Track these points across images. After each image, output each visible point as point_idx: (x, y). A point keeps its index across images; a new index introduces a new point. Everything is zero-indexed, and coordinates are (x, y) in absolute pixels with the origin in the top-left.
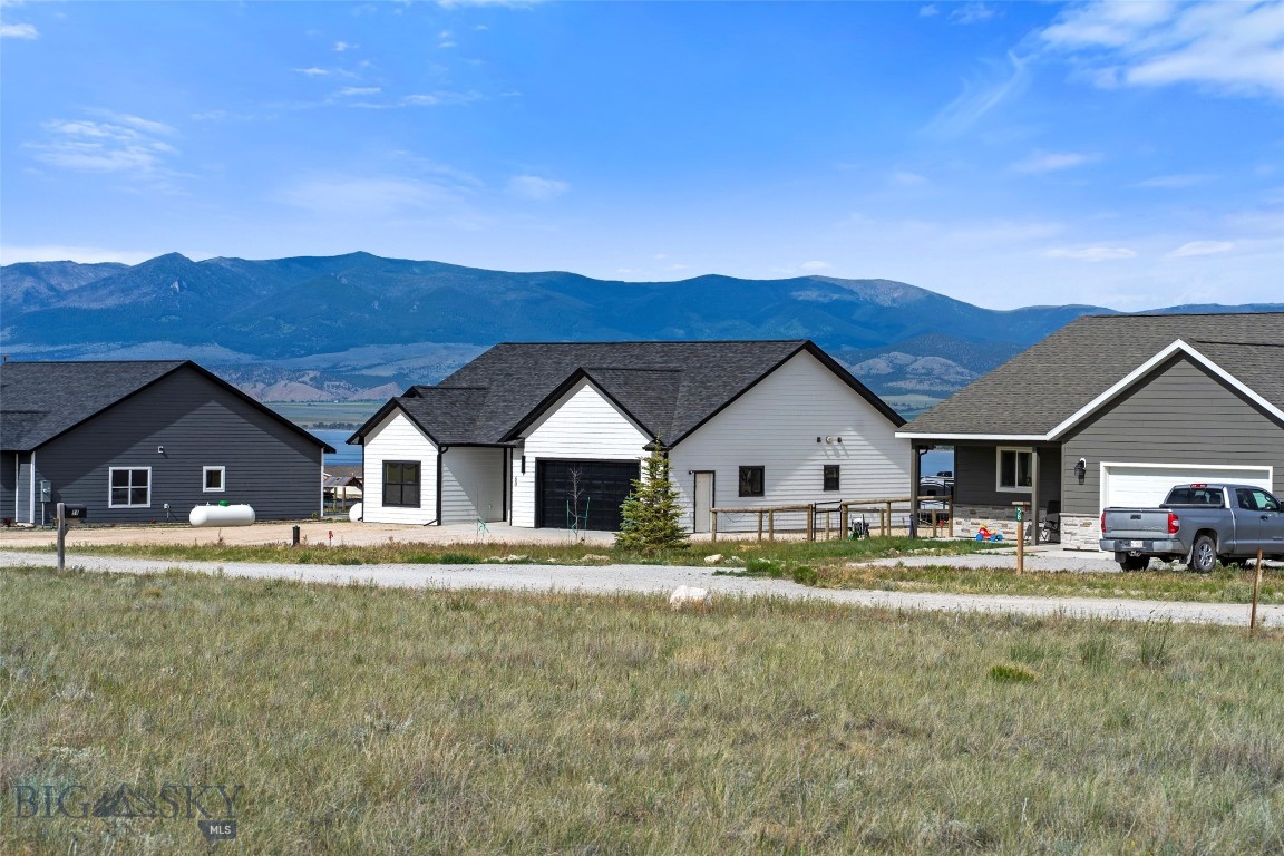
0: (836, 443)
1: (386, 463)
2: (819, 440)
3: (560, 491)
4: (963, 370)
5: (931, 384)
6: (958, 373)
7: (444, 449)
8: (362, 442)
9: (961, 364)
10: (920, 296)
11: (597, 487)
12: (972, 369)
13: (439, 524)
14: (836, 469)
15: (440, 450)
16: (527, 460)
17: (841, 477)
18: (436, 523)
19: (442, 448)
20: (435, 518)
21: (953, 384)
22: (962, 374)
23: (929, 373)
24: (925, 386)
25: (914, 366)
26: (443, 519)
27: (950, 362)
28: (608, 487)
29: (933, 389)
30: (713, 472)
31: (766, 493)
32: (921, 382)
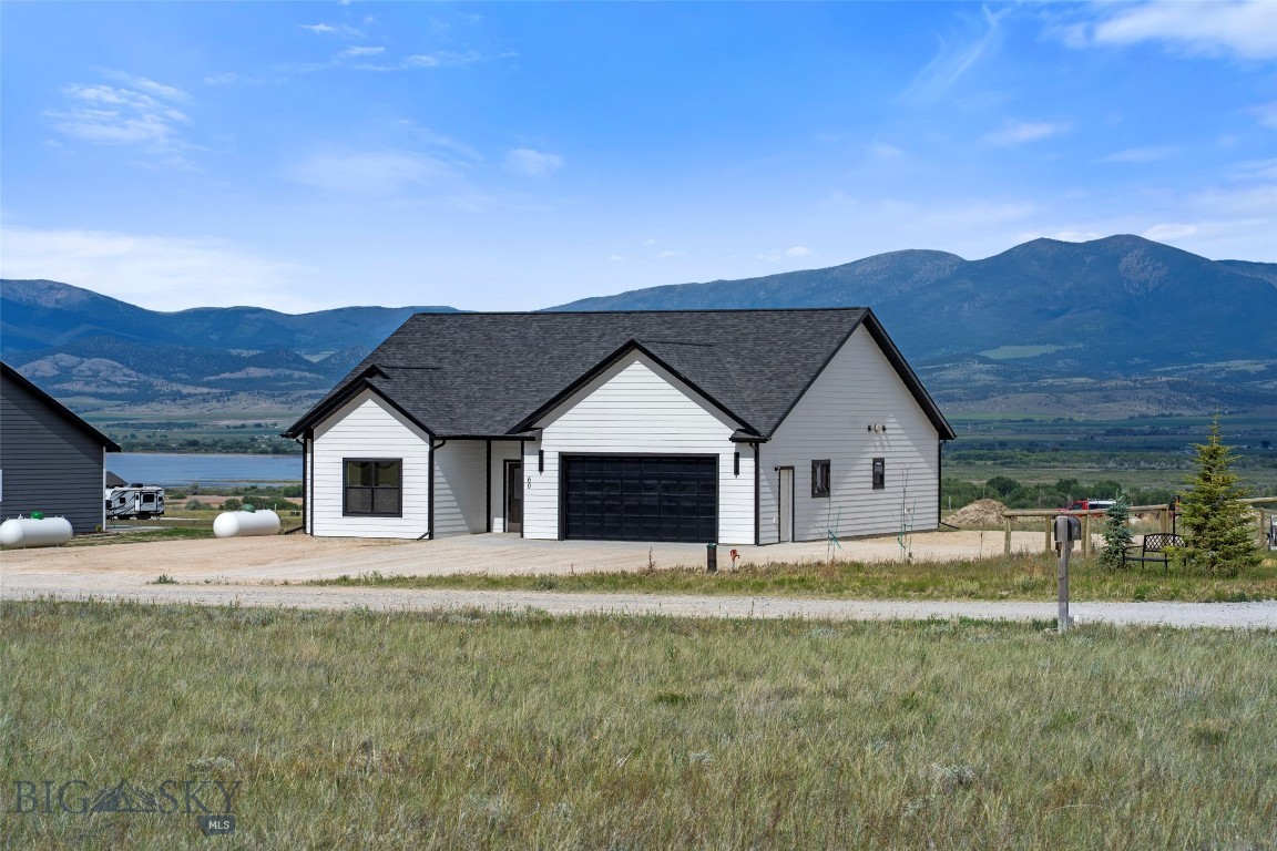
0: (881, 432)
1: (346, 462)
2: (869, 429)
3: (591, 493)
4: (130, 372)
5: (98, 386)
6: (125, 375)
7: (436, 443)
8: (309, 436)
9: (128, 365)
10: (84, 298)
11: (652, 488)
12: (139, 371)
13: (431, 538)
14: (882, 461)
15: (431, 444)
16: (545, 455)
17: (886, 473)
18: (427, 537)
19: (435, 440)
20: (426, 530)
21: (120, 386)
22: (129, 376)
23: (96, 373)
24: (92, 388)
25: (80, 368)
26: (435, 530)
27: (117, 364)
28: (667, 488)
29: (100, 391)
30: (792, 468)
31: (832, 492)
32: (87, 383)
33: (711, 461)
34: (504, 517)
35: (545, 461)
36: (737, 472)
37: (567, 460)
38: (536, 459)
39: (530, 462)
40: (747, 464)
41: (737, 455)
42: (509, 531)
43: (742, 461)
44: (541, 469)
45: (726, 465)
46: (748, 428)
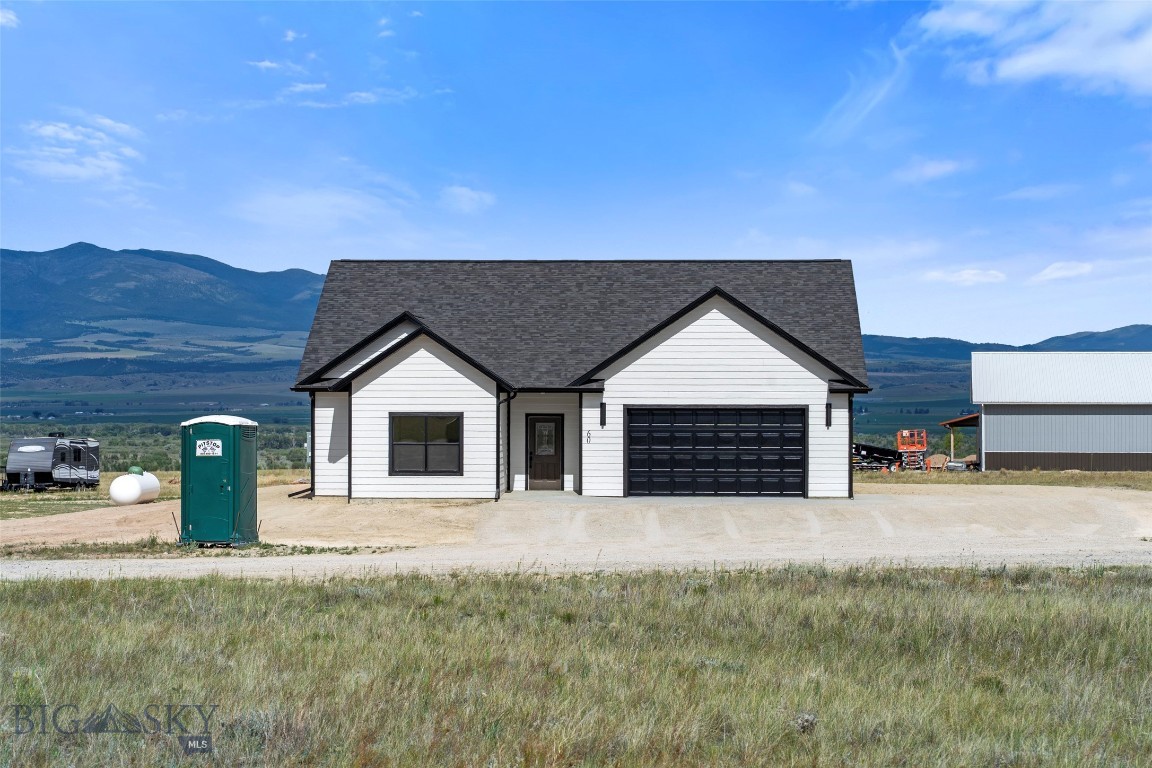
33: (800, 413)
34: (526, 474)
35: (608, 414)
36: (828, 423)
37: (632, 413)
38: (597, 412)
39: (590, 415)
40: (841, 416)
41: (829, 407)
42: (531, 489)
43: (835, 413)
44: (603, 422)
45: (816, 418)
46: (847, 378)
